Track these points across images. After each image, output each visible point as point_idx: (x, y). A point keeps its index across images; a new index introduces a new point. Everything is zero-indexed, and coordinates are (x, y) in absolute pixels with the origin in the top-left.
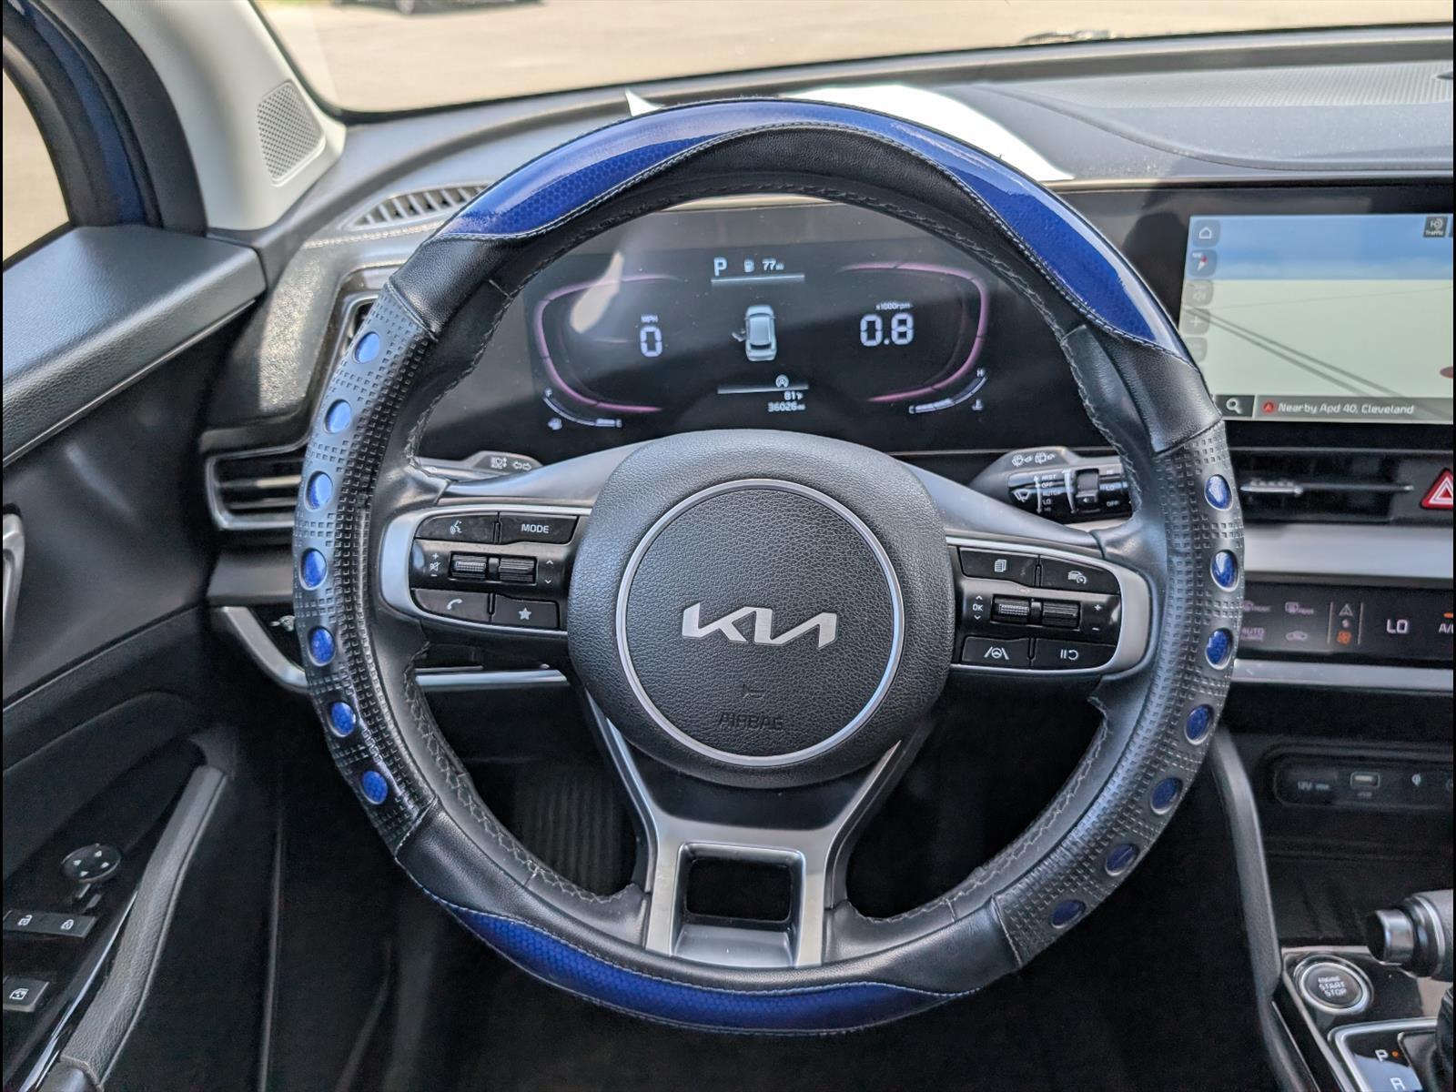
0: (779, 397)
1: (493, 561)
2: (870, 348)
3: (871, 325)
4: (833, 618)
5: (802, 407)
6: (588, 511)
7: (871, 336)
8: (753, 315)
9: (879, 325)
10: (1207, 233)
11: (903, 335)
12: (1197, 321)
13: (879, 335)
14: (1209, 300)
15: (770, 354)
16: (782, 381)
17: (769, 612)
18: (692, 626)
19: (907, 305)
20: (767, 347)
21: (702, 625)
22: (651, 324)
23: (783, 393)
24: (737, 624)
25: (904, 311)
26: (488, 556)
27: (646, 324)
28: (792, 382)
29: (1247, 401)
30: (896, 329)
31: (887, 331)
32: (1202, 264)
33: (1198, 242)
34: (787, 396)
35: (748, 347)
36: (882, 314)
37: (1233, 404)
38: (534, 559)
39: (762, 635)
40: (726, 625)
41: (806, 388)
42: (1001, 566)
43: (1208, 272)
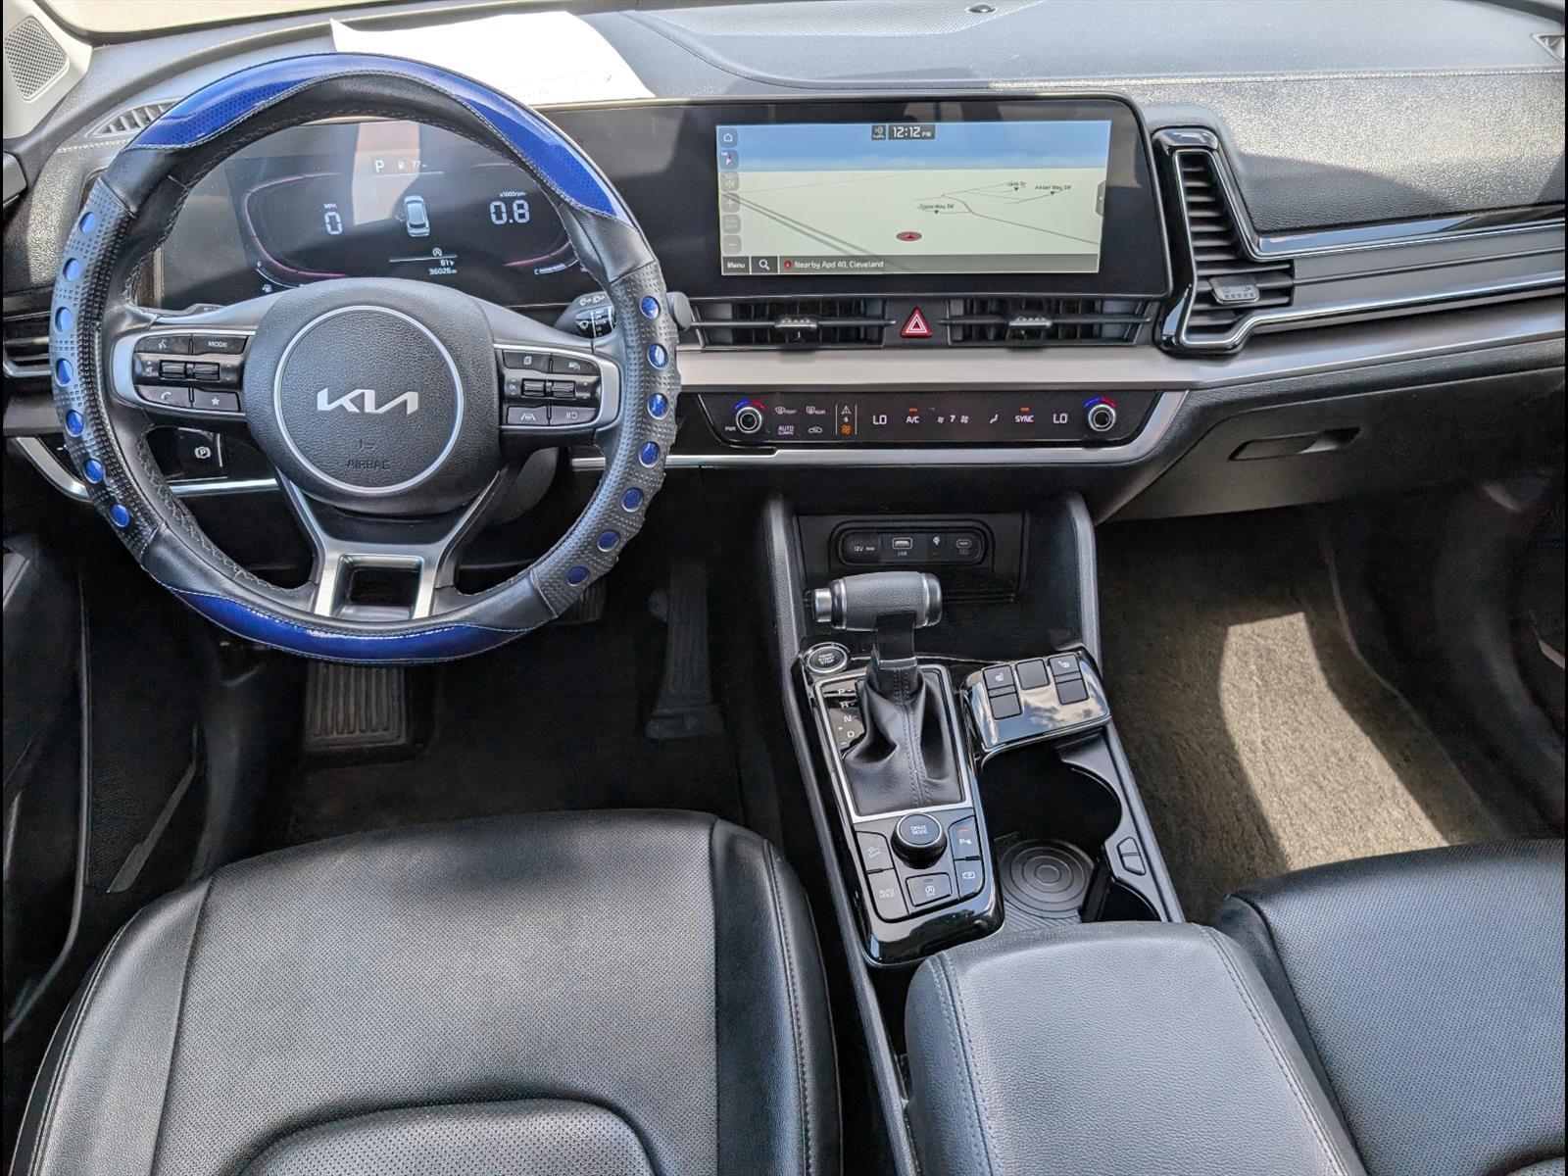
0: (436, 264)
1: (189, 366)
2: (498, 225)
3: (498, 208)
4: (416, 394)
5: (454, 271)
6: (253, 333)
7: (499, 217)
8: (409, 203)
9: (504, 209)
10: (728, 138)
11: (522, 216)
12: (731, 202)
13: (504, 216)
14: (737, 186)
15: (426, 231)
16: (437, 251)
17: (373, 392)
18: (323, 403)
19: (523, 194)
20: (422, 226)
21: (330, 403)
22: (332, 210)
23: (439, 260)
24: (352, 401)
25: (521, 198)
26: (186, 363)
27: (328, 210)
28: (444, 254)
29: (772, 260)
30: (517, 212)
31: (510, 214)
32: (728, 160)
33: (725, 145)
34: (443, 263)
35: (409, 226)
36: (504, 200)
37: (763, 263)
38: (218, 364)
39: (370, 407)
40: (345, 401)
41: (456, 256)
42: (528, 361)
43: (734, 165)
